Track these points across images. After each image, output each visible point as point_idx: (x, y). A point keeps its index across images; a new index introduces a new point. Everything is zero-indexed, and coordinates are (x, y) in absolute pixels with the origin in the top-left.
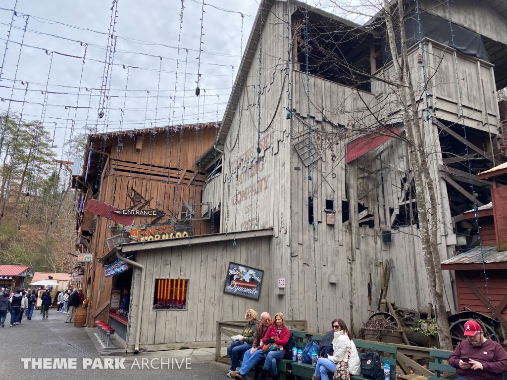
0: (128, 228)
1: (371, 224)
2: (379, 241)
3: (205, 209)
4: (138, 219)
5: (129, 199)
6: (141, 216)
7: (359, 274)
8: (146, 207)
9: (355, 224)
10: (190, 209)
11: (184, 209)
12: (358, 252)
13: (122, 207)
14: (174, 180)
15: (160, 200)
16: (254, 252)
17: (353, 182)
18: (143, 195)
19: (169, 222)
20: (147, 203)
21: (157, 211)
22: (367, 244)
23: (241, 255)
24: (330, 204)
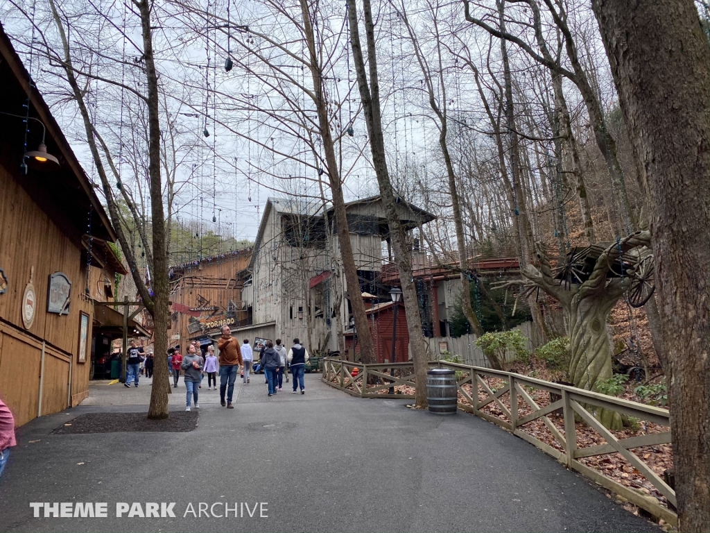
0: (199, 319)
1: (322, 316)
2: (325, 323)
3: (243, 304)
4: (203, 313)
5: (197, 301)
6: (206, 311)
7: (314, 339)
8: (208, 305)
9: (313, 317)
10: (235, 305)
11: (231, 304)
12: (314, 329)
13: (194, 306)
14: (223, 286)
15: (216, 300)
16: (267, 332)
17: (313, 297)
18: (205, 298)
19: (222, 313)
20: (208, 302)
21: (215, 307)
22: (319, 325)
23: (261, 334)
24: (300, 309)
